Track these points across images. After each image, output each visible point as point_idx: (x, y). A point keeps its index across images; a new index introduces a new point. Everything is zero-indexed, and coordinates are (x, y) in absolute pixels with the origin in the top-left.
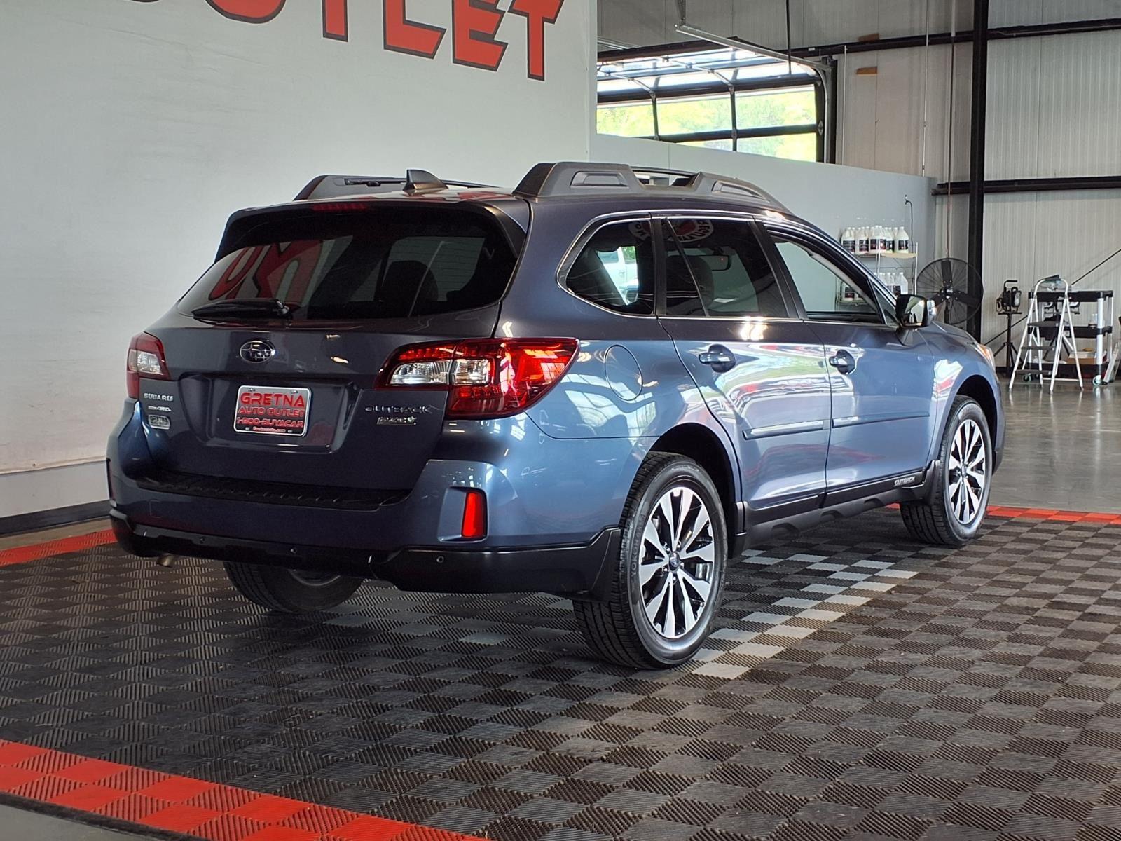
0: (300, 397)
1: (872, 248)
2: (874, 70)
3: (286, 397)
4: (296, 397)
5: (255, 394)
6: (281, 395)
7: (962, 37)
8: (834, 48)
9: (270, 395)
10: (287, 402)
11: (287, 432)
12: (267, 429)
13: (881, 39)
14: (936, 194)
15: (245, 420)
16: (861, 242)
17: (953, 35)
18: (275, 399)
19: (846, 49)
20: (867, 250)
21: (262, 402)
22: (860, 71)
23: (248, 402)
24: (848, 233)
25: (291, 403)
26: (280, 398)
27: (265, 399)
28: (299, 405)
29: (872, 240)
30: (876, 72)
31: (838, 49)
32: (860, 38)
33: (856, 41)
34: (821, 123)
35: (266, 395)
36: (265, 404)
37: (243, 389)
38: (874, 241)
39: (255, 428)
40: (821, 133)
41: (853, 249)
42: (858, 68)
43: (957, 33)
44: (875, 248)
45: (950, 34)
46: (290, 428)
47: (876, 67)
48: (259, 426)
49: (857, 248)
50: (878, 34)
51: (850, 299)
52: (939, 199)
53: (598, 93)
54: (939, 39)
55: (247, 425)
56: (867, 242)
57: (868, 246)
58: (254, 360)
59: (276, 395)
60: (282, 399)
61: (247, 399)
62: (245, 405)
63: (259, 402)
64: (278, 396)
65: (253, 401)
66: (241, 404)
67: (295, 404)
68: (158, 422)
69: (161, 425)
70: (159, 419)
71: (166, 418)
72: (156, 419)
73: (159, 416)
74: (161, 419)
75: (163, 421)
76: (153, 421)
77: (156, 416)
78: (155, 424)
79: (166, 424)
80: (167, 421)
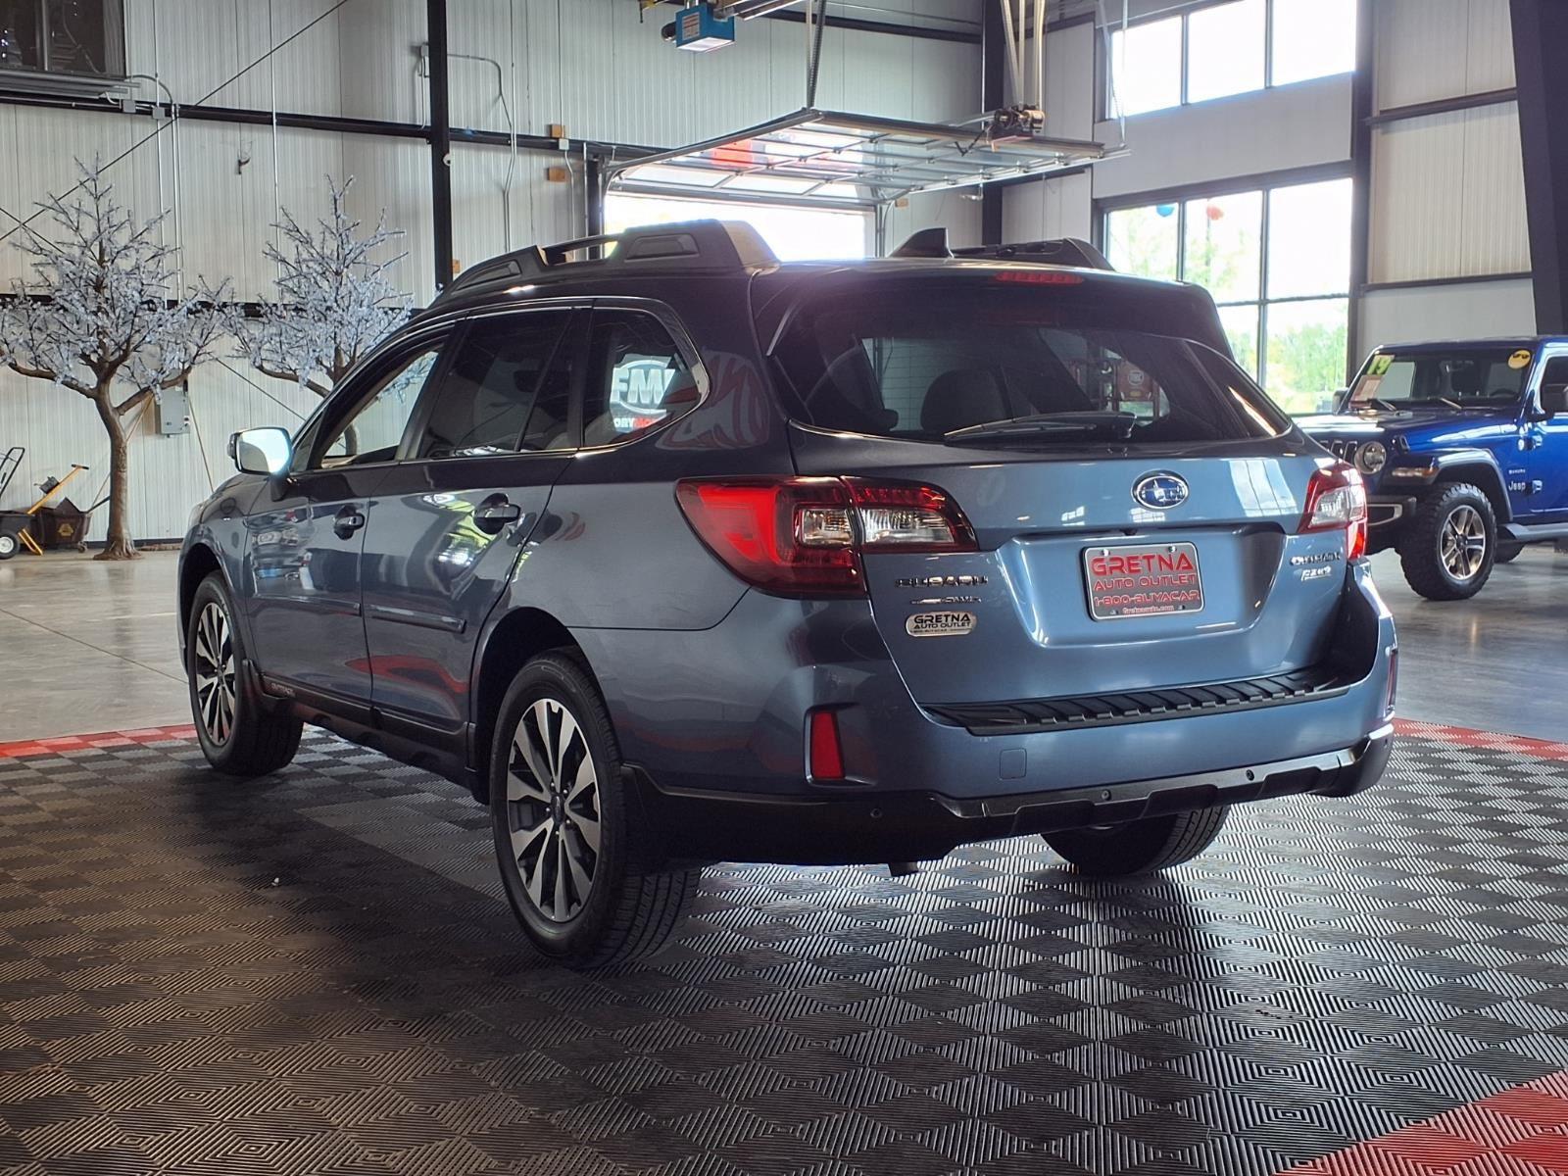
0: (1183, 556)
3: (1161, 559)
4: (1176, 559)
5: (1112, 559)
6: (1153, 557)
9: (1136, 558)
10: (1164, 566)
11: (1176, 609)
12: (1146, 609)
15: (1107, 600)
18: (1145, 562)
21: (1126, 569)
23: (1105, 573)
25: (1170, 566)
26: (1152, 561)
27: (1130, 565)
28: (1184, 568)
35: (1129, 558)
36: (1131, 571)
37: (1092, 554)
39: (1125, 610)
46: (1180, 603)
48: (1131, 605)
58: (1162, 505)
59: (1144, 557)
60: (1157, 561)
61: (1100, 568)
62: (1102, 577)
63: (1120, 568)
64: (1148, 558)
65: (1112, 568)
66: (1095, 577)
67: (1178, 568)
68: (939, 624)
69: (947, 628)
70: (944, 619)
71: (966, 616)
72: (934, 620)
73: (943, 613)
74: (950, 618)
75: (955, 621)
76: (920, 625)
77: (934, 614)
78: (928, 628)
79: (963, 625)
80: (968, 619)
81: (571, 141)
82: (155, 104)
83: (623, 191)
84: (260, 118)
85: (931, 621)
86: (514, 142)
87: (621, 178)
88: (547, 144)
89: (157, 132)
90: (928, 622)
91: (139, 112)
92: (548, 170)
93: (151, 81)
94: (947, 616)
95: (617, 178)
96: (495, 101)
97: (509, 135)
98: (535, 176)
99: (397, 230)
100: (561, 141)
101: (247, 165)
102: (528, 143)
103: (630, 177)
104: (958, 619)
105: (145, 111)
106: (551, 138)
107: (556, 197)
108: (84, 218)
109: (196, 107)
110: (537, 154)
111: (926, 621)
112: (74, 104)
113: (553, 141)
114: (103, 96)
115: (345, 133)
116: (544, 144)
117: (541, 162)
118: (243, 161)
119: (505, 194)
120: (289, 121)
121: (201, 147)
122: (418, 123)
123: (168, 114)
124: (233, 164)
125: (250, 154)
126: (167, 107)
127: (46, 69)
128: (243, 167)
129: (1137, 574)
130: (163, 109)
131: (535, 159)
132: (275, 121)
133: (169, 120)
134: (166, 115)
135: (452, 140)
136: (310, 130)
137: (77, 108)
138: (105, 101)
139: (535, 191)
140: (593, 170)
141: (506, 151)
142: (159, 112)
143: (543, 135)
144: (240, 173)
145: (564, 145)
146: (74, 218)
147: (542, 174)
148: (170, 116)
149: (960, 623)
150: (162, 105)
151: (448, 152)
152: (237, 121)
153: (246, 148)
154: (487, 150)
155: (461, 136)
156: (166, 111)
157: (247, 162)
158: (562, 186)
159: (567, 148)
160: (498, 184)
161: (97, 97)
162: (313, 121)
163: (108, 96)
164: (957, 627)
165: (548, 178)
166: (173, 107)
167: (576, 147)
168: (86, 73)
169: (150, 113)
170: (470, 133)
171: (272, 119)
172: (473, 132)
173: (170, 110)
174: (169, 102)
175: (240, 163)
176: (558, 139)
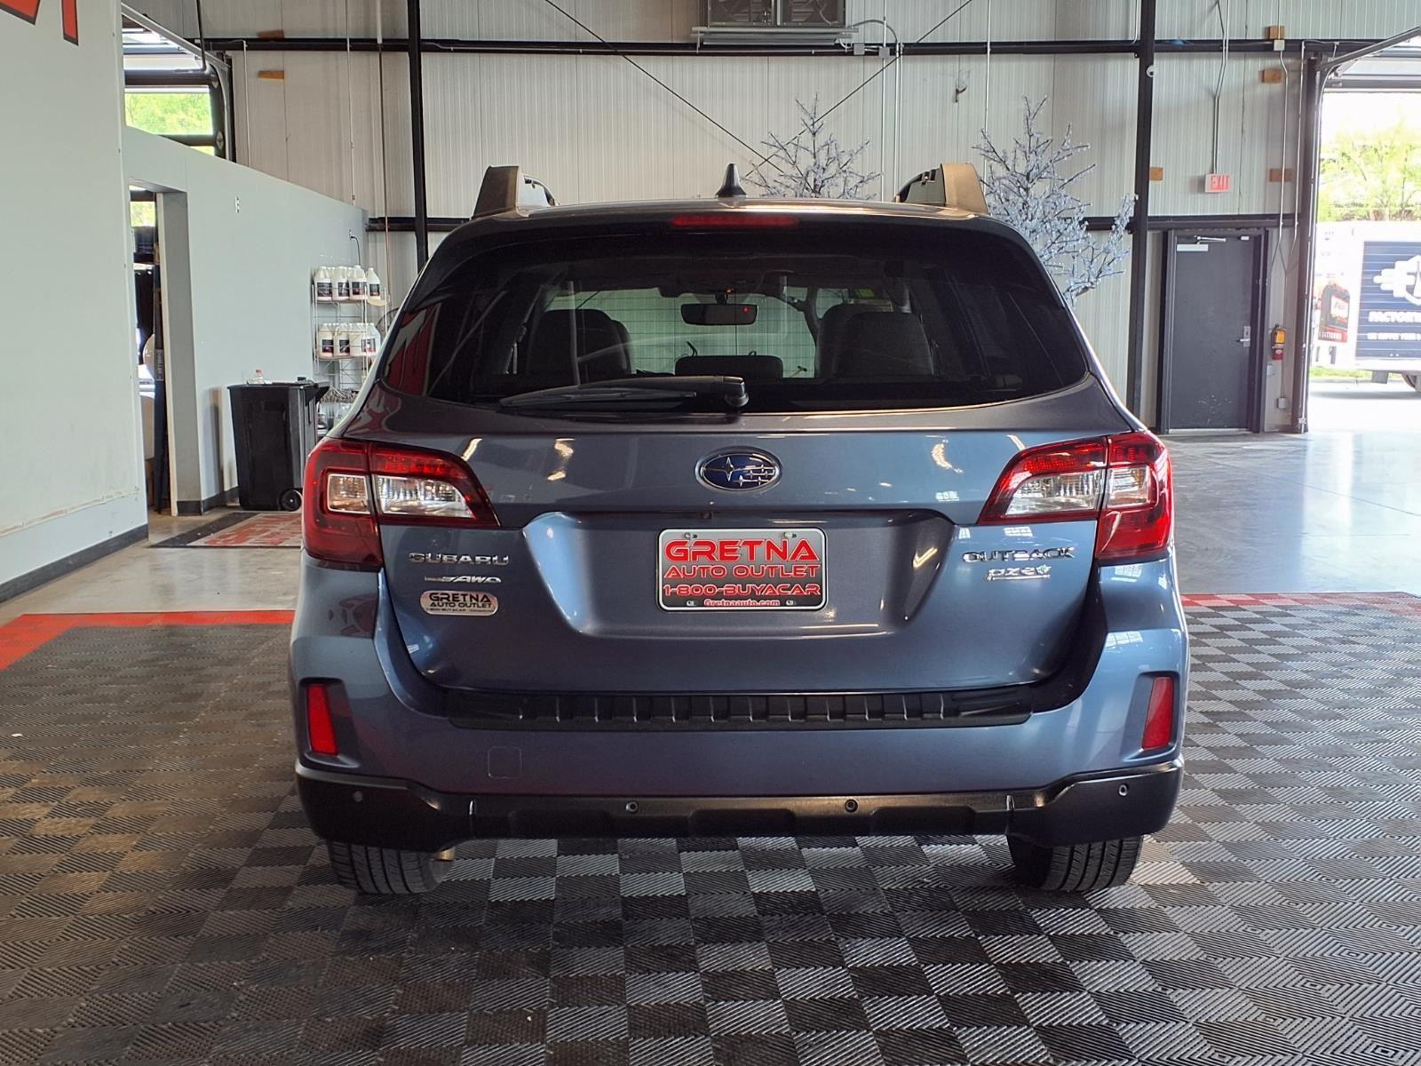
0: (803, 545)
1: (355, 293)
2: (280, 74)
3: (771, 546)
4: (792, 546)
5: (697, 544)
6: (759, 543)
7: (392, 45)
8: (230, 42)
9: (732, 542)
10: (774, 555)
11: (783, 604)
12: (738, 602)
13: (286, 37)
14: (370, 230)
15: (684, 589)
16: (340, 285)
17: (380, 41)
18: (746, 549)
19: (245, 46)
20: (348, 294)
21: (716, 555)
22: (262, 74)
23: (685, 558)
24: (322, 273)
25: (783, 555)
26: (756, 548)
27: (724, 550)
28: (803, 558)
29: (353, 283)
30: (283, 78)
31: (236, 45)
32: (259, 34)
33: (255, 37)
34: (220, 134)
35: (723, 544)
36: (723, 558)
37: (668, 536)
38: (356, 285)
39: (708, 602)
40: (220, 148)
41: (330, 293)
42: (258, 70)
43: (384, 40)
44: (358, 293)
45: (376, 40)
46: (790, 598)
47: (283, 72)
48: (716, 597)
49: (336, 292)
50: (282, 32)
51: (329, 355)
52: (371, 235)
53: (126, 72)
54: (363, 45)
55: (691, 598)
56: (347, 285)
57: (348, 291)
58: (737, 486)
59: (745, 543)
60: (764, 548)
61: (679, 552)
62: (679, 562)
63: (709, 554)
64: (751, 544)
65: (695, 554)
66: (669, 561)
67: (794, 557)
68: (457, 603)
69: (465, 608)
70: (461, 598)
71: (485, 596)
72: (451, 599)
73: (460, 593)
74: (468, 598)
75: (474, 601)
76: (436, 602)
77: (450, 593)
78: (444, 607)
79: (483, 606)
80: (488, 601)
81: (1287, 41)
82: (882, 45)
83: (1343, 87)
84: (976, 49)
85: (448, 599)
86: (1226, 48)
87: (1336, 75)
88: (1262, 47)
89: (882, 70)
90: (445, 601)
91: (867, 54)
92: (1263, 72)
93: (880, 24)
94: (464, 595)
95: (1333, 75)
96: (1212, 8)
97: (1222, 41)
98: (1249, 78)
99: (1081, 144)
100: (1276, 42)
101: (964, 93)
102: (1241, 47)
103: (1346, 73)
104: (477, 600)
105: (872, 52)
106: (1269, 40)
107: (1271, 98)
108: (801, 153)
109: (918, 44)
110: (1253, 57)
111: (442, 598)
112: (813, 51)
113: (1268, 43)
114: (837, 42)
115: (1057, 55)
116: (1258, 46)
117: (1255, 65)
118: (960, 89)
119: (1215, 98)
120: (1001, 48)
121: (924, 79)
122: (1130, 39)
123: (893, 53)
124: (952, 92)
125: (967, 83)
126: (892, 46)
127: (779, 24)
128: (960, 95)
129: (730, 563)
130: (888, 49)
131: (1250, 62)
132: (989, 50)
133: (893, 57)
134: (891, 54)
135: (1156, 51)
136: (1022, 55)
137: (816, 54)
138: (839, 46)
139: (1248, 94)
140: (1311, 68)
141: (1218, 57)
142: (885, 51)
143: (1261, 38)
144: (957, 101)
145: (1279, 45)
146: (792, 153)
147: (1257, 76)
148: (895, 54)
149: (480, 604)
150: (887, 45)
151: (1152, 64)
152: (956, 54)
153: (964, 78)
154: (1199, 57)
155: (1169, 47)
156: (891, 50)
157: (964, 90)
158: (1277, 87)
159: (1283, 48)
160: (1209, 91)
161: (833, 44)
162: (1025, 46)
163: (842, 41)
164: (476, 608)
165: (1263, 81)
166: (898, 46)
167: (1293, 46)
168: (818, 24)
169: (877, 54)
170: (1181, 43)
171: (986, 49)
172: (1184, 41)
173: (895, 49)
174: (893, 42)
175: (958, 92)
176: (1273, 40)
